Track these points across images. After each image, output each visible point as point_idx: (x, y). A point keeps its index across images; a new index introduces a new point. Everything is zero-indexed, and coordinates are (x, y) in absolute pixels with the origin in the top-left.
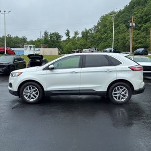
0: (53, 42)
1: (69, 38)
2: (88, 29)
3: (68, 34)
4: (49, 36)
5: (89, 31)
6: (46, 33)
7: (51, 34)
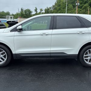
0: (27, 15)
1: (36, 13)
2: (48, 7)
3: (36, 10)
4: (24, 11)
5: (49, 9)
6: (22, 9)
7: (25, 10)
